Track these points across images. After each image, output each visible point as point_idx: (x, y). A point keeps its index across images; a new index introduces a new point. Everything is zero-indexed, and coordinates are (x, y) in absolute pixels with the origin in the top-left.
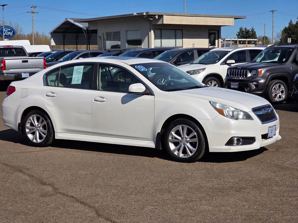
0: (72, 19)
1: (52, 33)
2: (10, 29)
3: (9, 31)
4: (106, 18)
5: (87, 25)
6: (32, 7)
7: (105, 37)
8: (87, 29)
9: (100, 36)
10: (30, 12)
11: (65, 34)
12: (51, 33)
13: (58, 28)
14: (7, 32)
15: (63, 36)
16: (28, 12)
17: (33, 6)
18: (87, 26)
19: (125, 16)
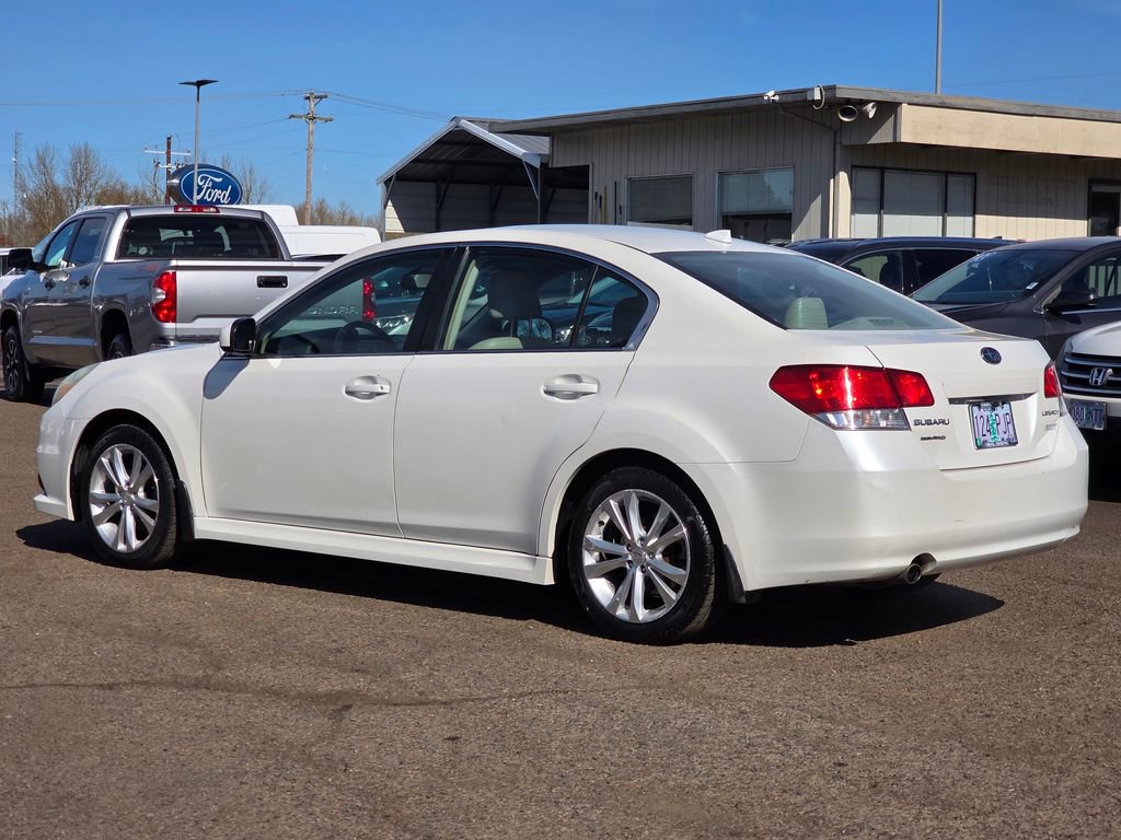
0: (481, 122)
1: (390, 179)
2: (220, 180)
3: (215, 186)
4: (633, 115)
5: (543, 145)
6: (308, 98)
7: (624, 201)
8: (542, 164)
9: (602, 193)
10: (301, 117)
11: (444, 186)
12: (387, 183)
13: (416, 160)
14: (208, 188)
15: (438, 197)
16: (292, 116)
17: (312, 94)
18: (546, 150)
19: (721, 105)
